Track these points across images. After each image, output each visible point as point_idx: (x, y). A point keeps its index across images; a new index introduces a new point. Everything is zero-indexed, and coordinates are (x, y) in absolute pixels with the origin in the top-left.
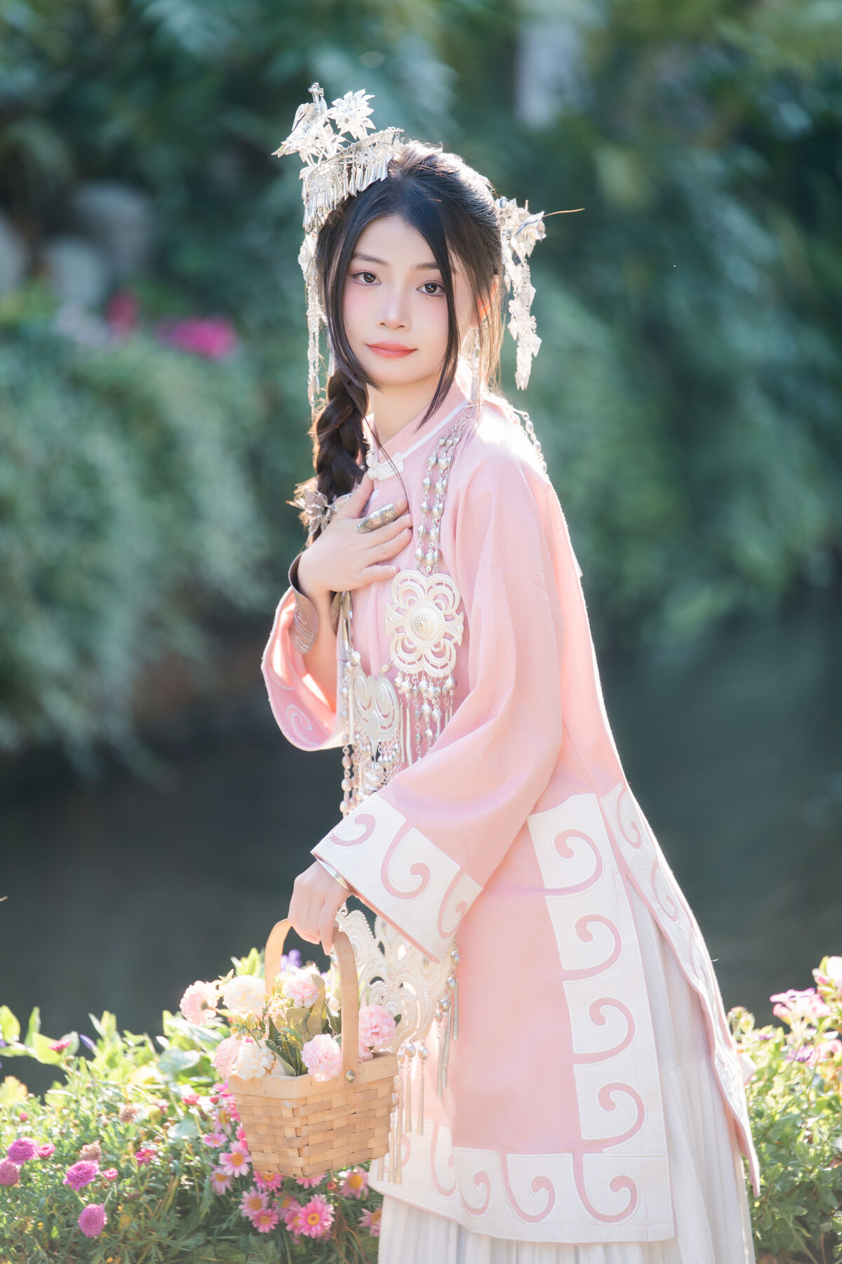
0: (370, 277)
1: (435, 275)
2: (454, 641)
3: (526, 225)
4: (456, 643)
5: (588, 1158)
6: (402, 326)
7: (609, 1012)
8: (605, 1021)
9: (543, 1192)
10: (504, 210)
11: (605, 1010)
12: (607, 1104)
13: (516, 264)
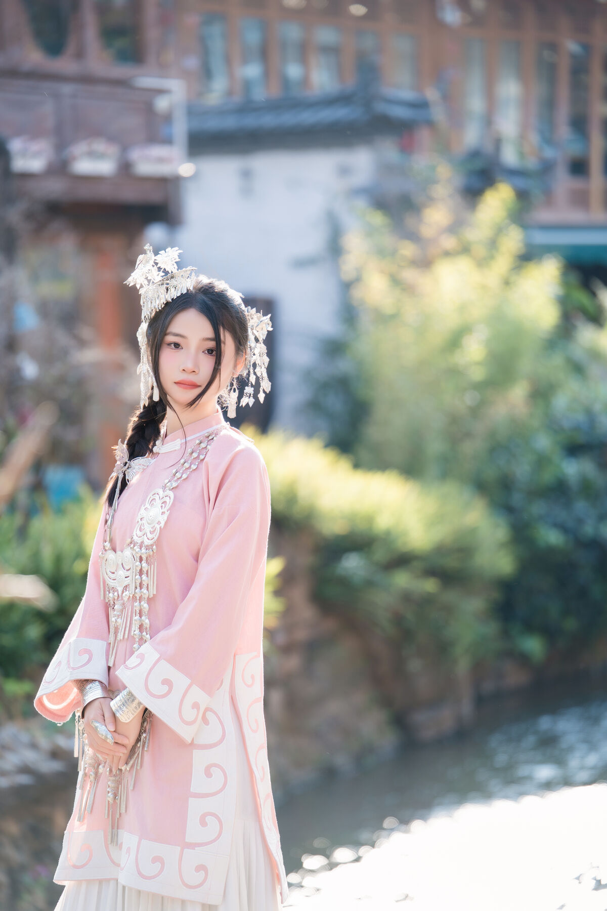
0: (177, 346)
1: (212, 344)
2: (160, 525)
3: (261, 322)
5: (187, 852)
6: (194, 371)
8: (212, 775)
9: (158, 864)
11: (213, 770)
12: (203, 823)
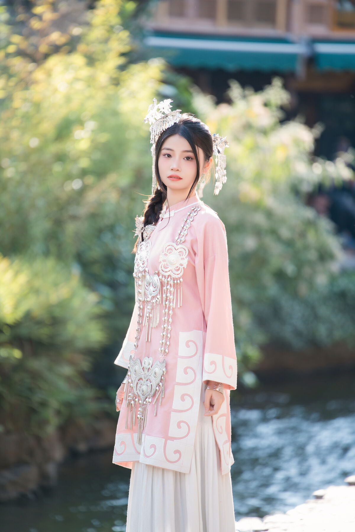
0: (169, 156)
1: (191, 154)
2: (183, 266)
3: (221, 141)
4: (184, 267)
5: (169, 441)
6: (178, 170)
7: (187, 398)
8: (185, 400)
9: (153, 449)
10: (215, 137)
12: (179, 426)
13: (219, 153)
